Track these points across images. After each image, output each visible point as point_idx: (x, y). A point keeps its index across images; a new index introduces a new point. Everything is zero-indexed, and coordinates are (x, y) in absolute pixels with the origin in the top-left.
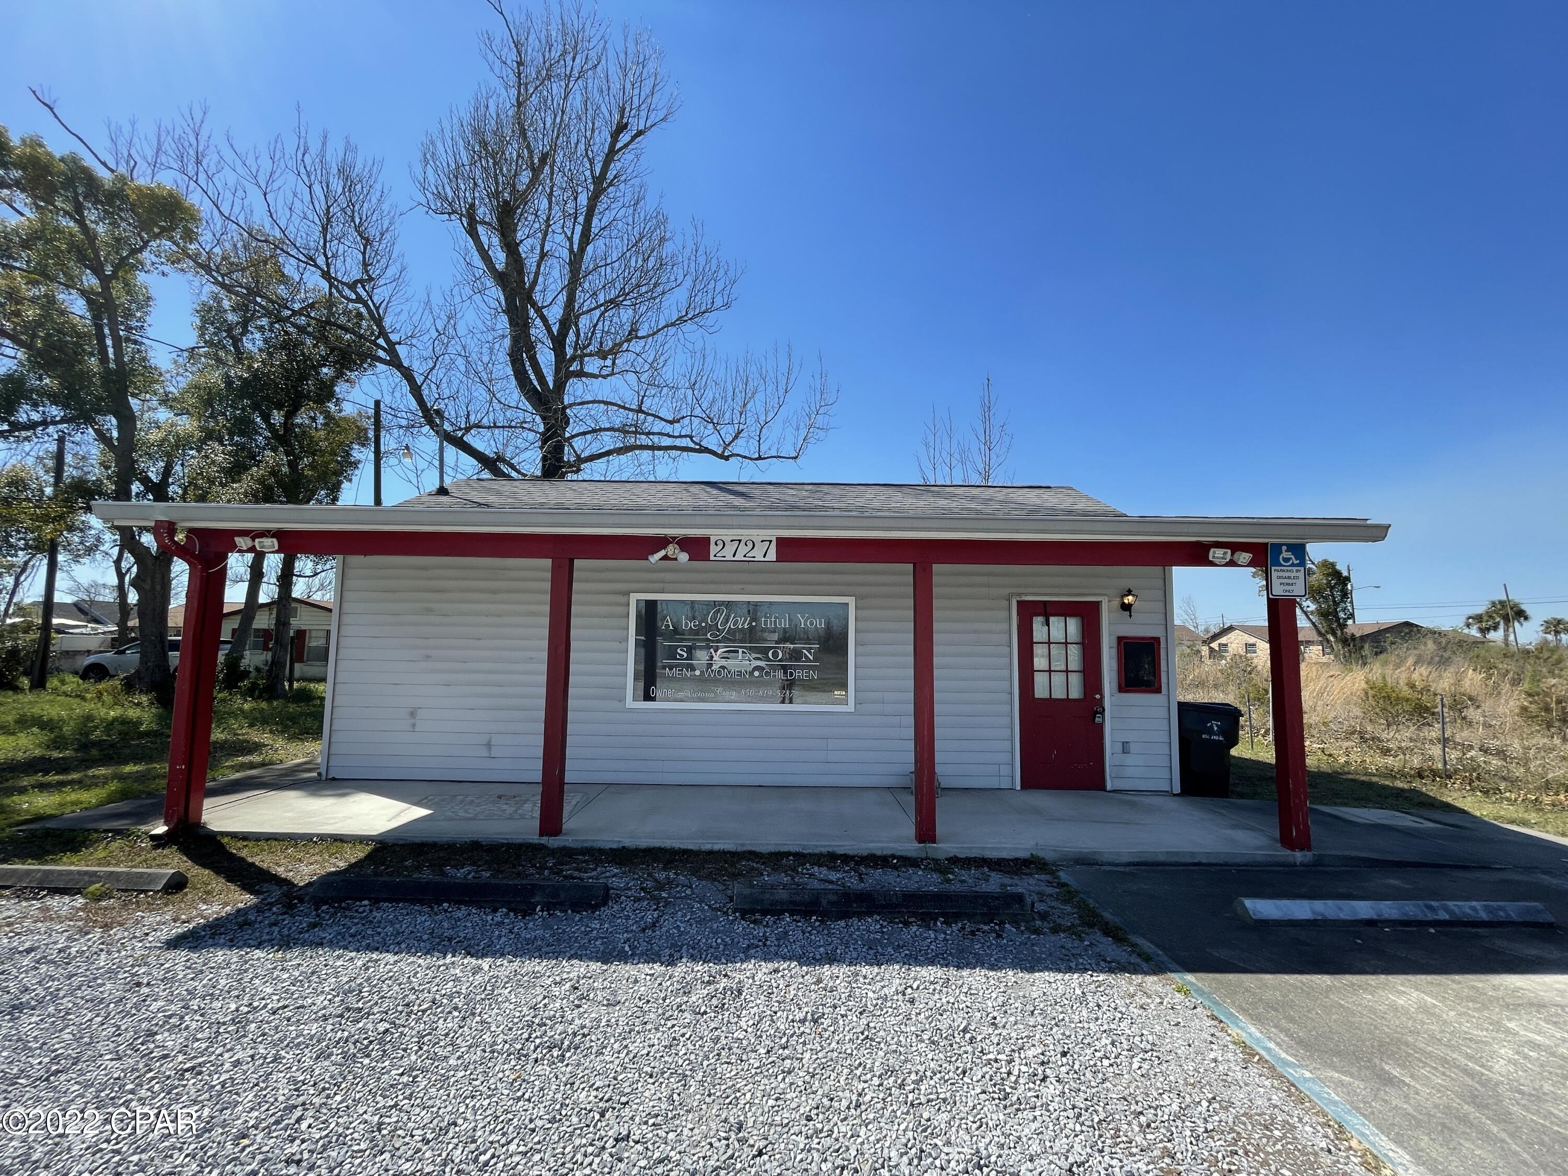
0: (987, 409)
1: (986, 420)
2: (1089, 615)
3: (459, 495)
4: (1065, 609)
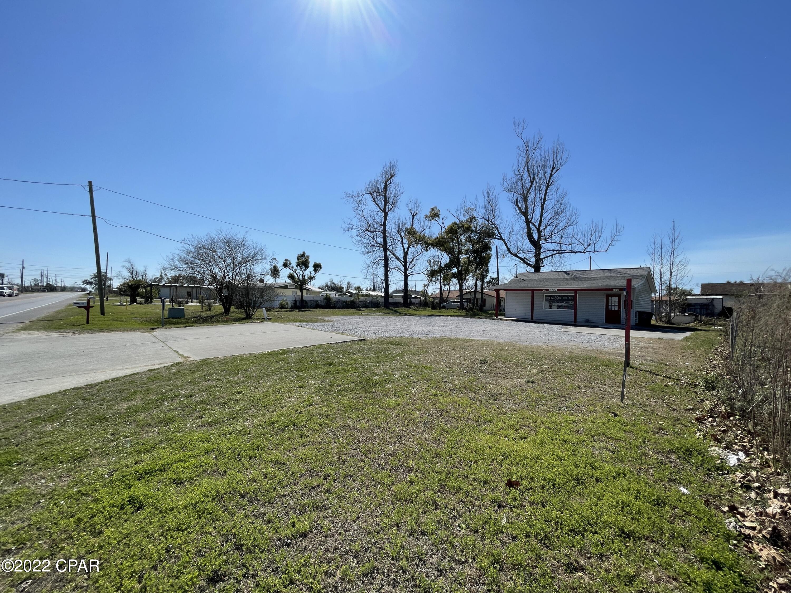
2: (619, 296)
3: (519, 277)
4: (615, 296)
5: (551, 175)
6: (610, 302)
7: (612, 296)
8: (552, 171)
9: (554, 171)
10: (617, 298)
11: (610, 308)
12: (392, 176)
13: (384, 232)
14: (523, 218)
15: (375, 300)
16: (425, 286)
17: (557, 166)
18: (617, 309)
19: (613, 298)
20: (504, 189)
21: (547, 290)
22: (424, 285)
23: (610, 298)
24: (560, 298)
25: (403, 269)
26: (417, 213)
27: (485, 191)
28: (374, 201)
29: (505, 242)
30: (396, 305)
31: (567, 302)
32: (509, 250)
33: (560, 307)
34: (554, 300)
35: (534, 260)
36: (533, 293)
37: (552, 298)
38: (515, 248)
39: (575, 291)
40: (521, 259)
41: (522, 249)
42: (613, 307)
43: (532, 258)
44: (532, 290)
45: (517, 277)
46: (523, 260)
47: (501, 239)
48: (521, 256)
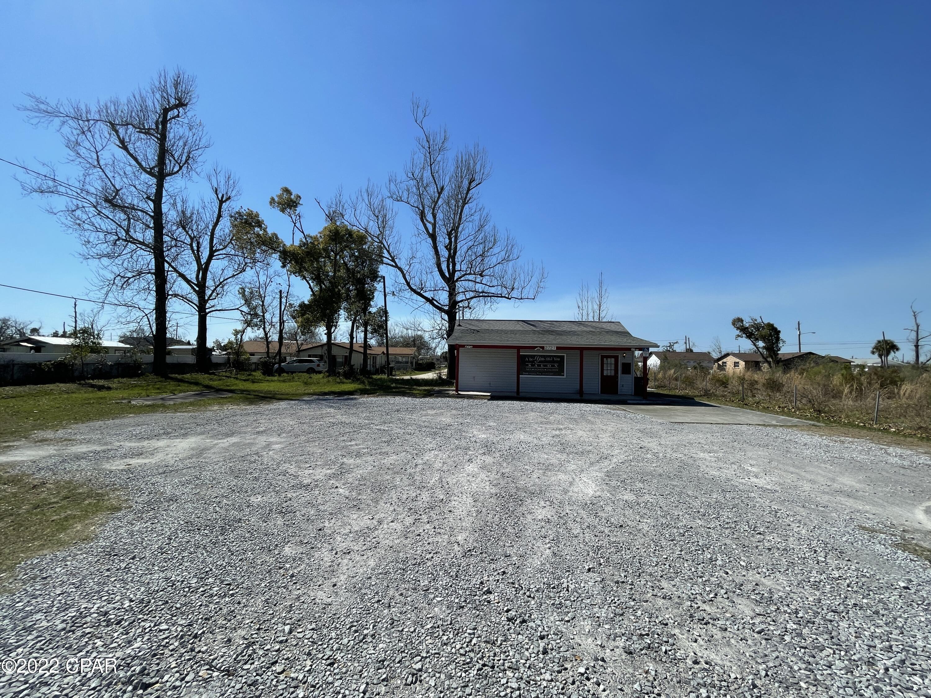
0: (601, 283)
1: (601, 286)
2: (616, 358)
3: (464, 326)
4: (611, 357)
5: (469, 190)
6: (605, 365)
7: (607, 357)
8: (470, 183)
9: (473, 184)
10: (613, 360)
11: (605, 373)
12: (181, 104)
13: (158, 215)
14: (430, 240)
15: (129, 361)
16: (236, 333)
17: (477, 177)
18: (613, 373)
19: (609, 360)
20: (389, 195)
21: (543, 348)
22: (236, 331)
23: (605, 359)
24: (543, 359)
25: (195, 298)
26: (229, 198)
27: (364, 190)
28: (125, 148)
29: (402, 272)
30: (182, 368)
31: (553, 366)
32: (408, 284)
33: (542, 373)
34: (533, 362)
35: (447, 302)
36: (518, 352)
37: (531, 359)
38: (418, 283)
39: (582, 350)
40: (427, 299)
41: (428, 285)
42: (609, 371)
43: (443, 298)
44: (519, 348)
45: (459, 325)
46: (431, 301)
47: (396, 266)
48: (428, 295)
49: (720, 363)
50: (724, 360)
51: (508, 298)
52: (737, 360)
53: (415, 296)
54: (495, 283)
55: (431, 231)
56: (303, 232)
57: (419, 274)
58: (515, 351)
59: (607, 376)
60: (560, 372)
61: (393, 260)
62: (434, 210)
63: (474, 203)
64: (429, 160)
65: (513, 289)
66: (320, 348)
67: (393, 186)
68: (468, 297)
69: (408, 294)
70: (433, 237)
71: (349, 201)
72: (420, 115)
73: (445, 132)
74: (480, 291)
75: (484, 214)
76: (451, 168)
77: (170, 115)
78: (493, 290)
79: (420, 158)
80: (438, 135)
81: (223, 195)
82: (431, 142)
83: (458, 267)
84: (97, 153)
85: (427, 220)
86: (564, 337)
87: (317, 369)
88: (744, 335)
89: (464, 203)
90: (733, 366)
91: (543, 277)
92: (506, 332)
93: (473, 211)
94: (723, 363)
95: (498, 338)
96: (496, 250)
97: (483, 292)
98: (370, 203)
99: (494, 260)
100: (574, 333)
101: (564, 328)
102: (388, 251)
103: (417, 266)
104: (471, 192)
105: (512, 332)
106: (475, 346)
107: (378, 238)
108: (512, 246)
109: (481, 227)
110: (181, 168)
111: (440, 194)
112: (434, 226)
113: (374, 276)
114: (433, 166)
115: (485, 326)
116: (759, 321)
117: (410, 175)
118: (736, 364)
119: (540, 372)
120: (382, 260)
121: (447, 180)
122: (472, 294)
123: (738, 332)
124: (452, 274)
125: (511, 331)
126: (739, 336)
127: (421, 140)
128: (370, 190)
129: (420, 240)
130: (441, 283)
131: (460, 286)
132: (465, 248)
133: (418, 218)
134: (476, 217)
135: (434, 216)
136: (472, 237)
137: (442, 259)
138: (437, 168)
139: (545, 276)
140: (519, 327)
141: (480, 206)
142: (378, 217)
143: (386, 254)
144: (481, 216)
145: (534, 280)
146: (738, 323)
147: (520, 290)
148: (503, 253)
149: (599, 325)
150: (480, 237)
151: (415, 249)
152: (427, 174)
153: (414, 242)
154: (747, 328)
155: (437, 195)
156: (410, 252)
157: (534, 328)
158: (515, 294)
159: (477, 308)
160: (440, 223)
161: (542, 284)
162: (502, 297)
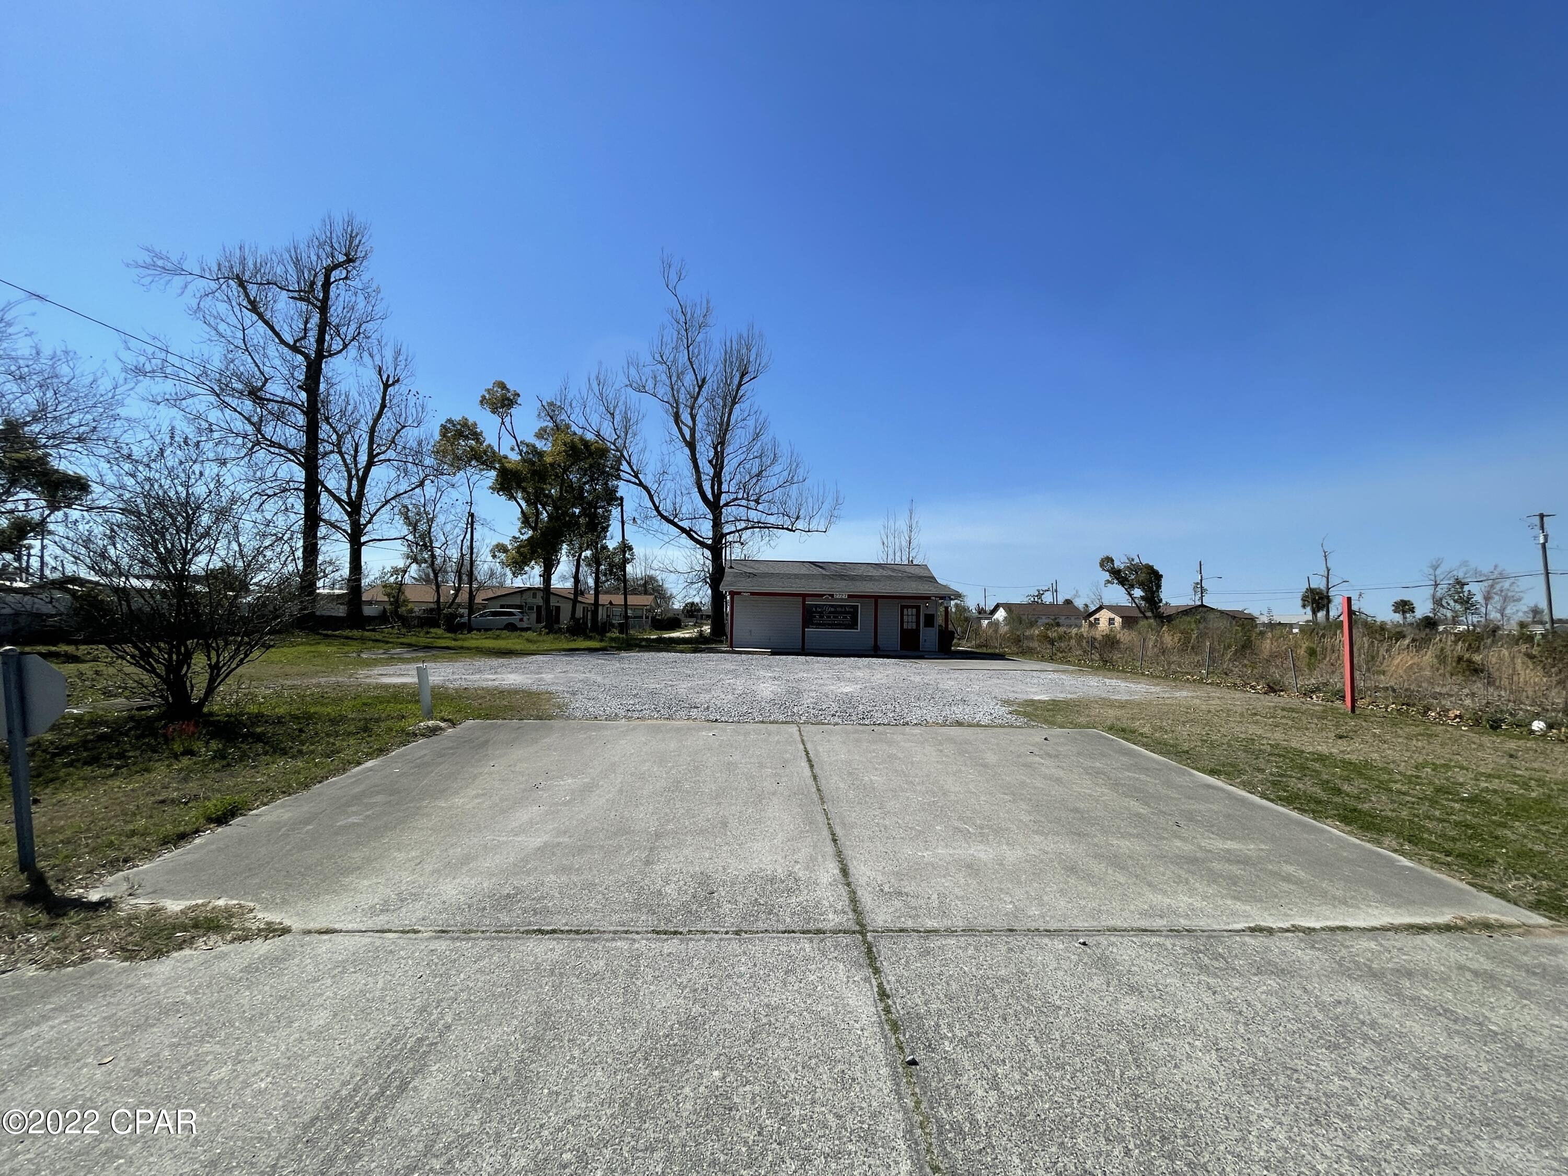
2: (918, 608)
3: (738, 568)
4: (912, 607)
5: (740, 385)
6: (905, 617)
7: (908, 607)
8: (742, 376)
9: (746, 379)
10: (914, 610)
11: (905, 627)
12: (349, 260)
13: (312, 409)
14: (687, 451)
17: (752, 369)
18: (914, 627)
19: (910, 610)
21: (832, 596)
23: (905, 610)
24: (832, 609)
25: (347, 524)
26: (396, 382)
27: (593, 377)
29: (648, 492)
31: (844, 617)
32: (657, 509)
33: (832, 626)
34: (821, 612)
35: (710, 534)
36: (804, 601)
37: (819, 610)
38: (670, 507)
39: (876, 598)
40: (683, 530)
41: (684, 510)
42: (910, 625)
43: (705, 529)
44: (804, 596)
45: (731, 567)
46: (688, 533)
47: (641, 484)
48: (685, 524)
49: (1092, 619)
50: (1097, 616)
51: (791, 530)
52: (1113, 616)
53: (667, 526)
54: (775, 510)
55: (688, 438)
56: (515, 437)
57: (671, 496)
58: (800, 599)
59: (907, 629)
60: (853, 625)
61: (636, 476)
62: (692, 408)
63: (748, 403)
64: (685, 341)
65: (798, 518)
66: (519, 595)
67: (633, 371)
68: (738, 528)
69: (657, 522)
70: (691, 445)
71: (578, 396)
72: (673, 277)
73: (708, 302)
74: (756, 520)
75: (761, 419)
76: (717, 354)
77: (335, 275)
78: (772, 520)
79: (671, 335)
80: (699, 307)
81: (388, 376)
82: (689, 316)
83: (725, 487)
84: (244, 330)
85: (683, 423)
86: (858, 583)
87: (519, 625)
88: (1116, 581)
89: (734, 403)
90: (1107, 624)
91: (837, 503)
92: (789, 576)
93: (746, 414)
94: (1095, 619)
95: (780, 584)
96: (777, 468)
97: (759, 522)
98: (601, 394)
99: (774, 482)
100: (871, 579)
101: (860, 572)
102: (629, 463)
103: (669, 484)
104: (742, 388)
105: (797, 576)
106: (752, 594)
107: (614, 444)
108: (797, 465)
109: (757, 436)
110: (345, 346)
111: (700, 387)
112: (693, 431)
113: (612, 497)
114: (691, 348)
115: (763, 569)
116: (1136, 561)
117: (657, 356)
118: (1111, 621)
119: (829, 625)
120: (619, 475)
121: (711, 368)
122: (743, 525)
123: (1107, 576)
124: (717, 497)
125: (795, 575)
126: (1108, 582)
127: (674, 312)
128: (602, 378)
129: (673, 449)
130: (703, 508)
131: (728, 513)
132: (735, 463)
133: (672, 419)
134: (751, 423)
135: (693, 418)
136: (745, 449)
137: (704, 477)
138: (696, 351)
139: (840, 502)
140: (804, 571)
141: (755, 408)
142: (612, 414)
143: (625, 466)
144: (756, 421)
145: (826, 507)
146: (1106, 562)
147: (807, 520)
148: (786, 473)
149: (908, 569)
150: (756, 448)
151: (666, 461)
152: (683, 358)
153: (665, 452)
154: (1119, 571)
155: (697, 389)
156: (659, 465)
157: (824, 572)
158: (800, 525)
159: (751, 543)
160: (700, 426)
161: (836, 513)
162: (783, 528)
